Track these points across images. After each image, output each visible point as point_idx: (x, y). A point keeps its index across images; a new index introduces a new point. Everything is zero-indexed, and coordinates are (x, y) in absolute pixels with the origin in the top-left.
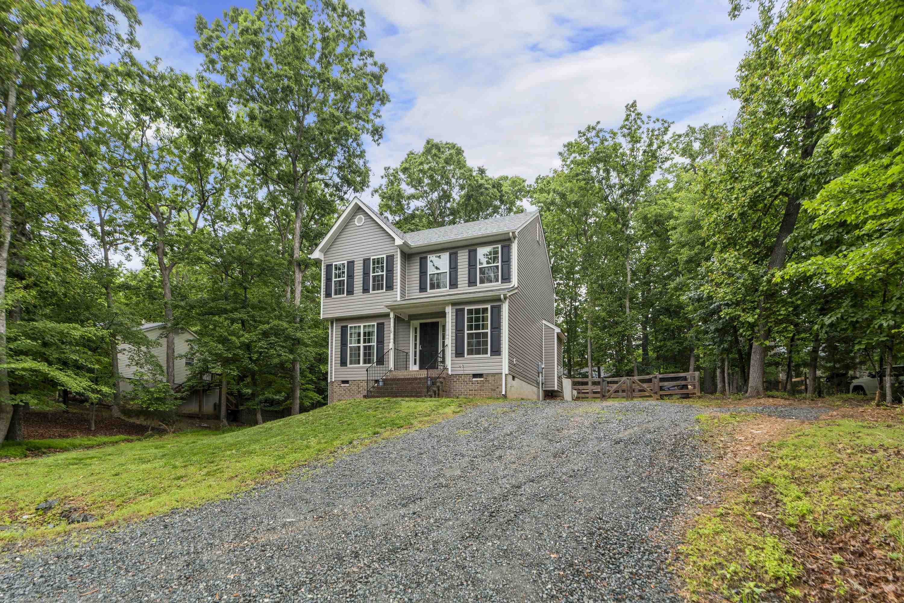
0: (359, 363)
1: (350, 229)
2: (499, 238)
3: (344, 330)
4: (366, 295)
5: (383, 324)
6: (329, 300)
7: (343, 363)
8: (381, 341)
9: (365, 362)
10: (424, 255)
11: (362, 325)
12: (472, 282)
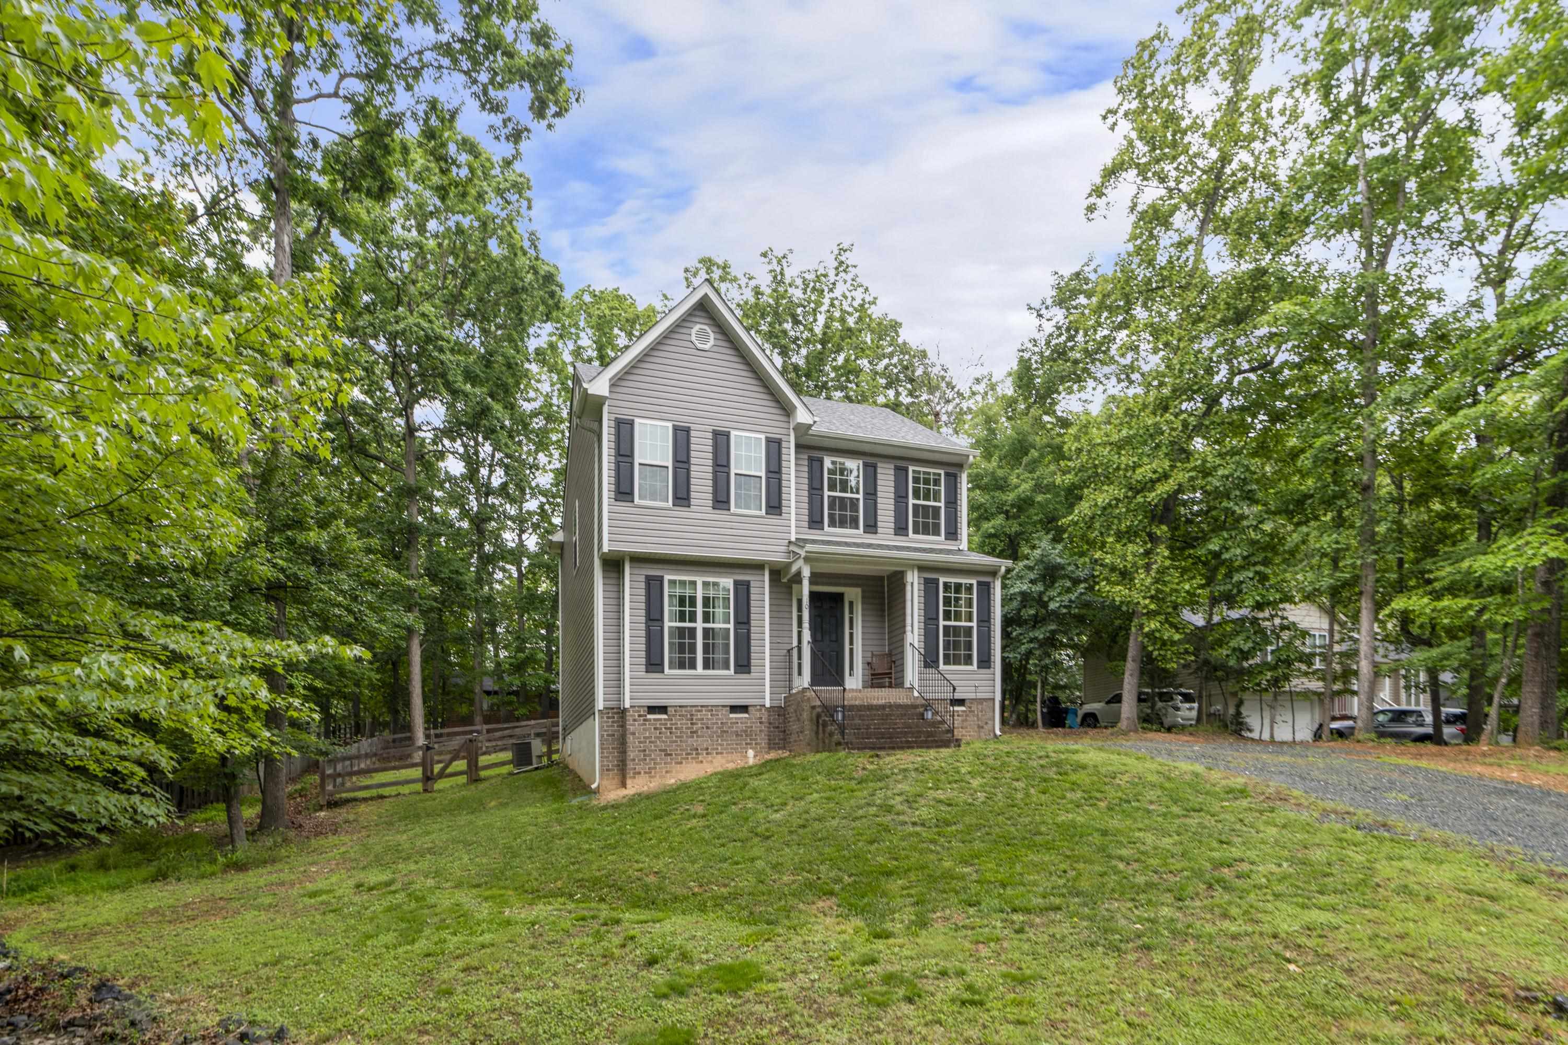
0: (693, 666)
1: (672, 346)
2: (945, 458)
3: (653, 587)
4: (720, 515)
5: (747, 584)
6: (623, 507)
7: (654, 664)
8: (743, 620)
9: (706, 666)
10: (816, 454)
11: (699, 580)
12: (900, 529)
